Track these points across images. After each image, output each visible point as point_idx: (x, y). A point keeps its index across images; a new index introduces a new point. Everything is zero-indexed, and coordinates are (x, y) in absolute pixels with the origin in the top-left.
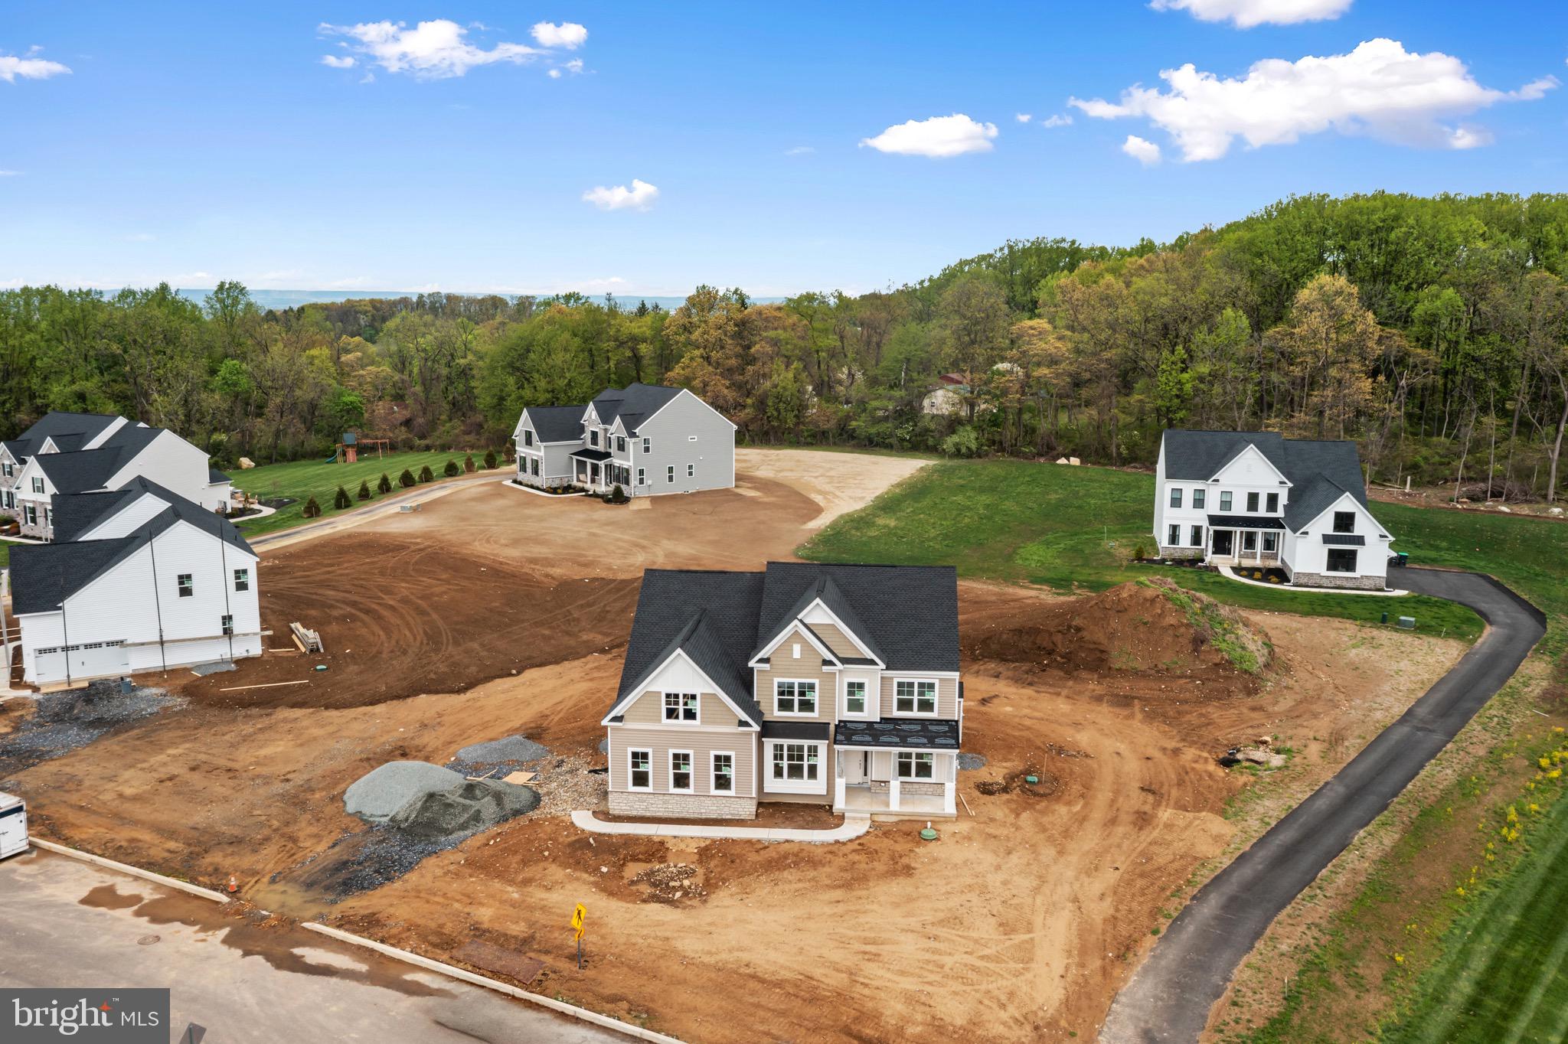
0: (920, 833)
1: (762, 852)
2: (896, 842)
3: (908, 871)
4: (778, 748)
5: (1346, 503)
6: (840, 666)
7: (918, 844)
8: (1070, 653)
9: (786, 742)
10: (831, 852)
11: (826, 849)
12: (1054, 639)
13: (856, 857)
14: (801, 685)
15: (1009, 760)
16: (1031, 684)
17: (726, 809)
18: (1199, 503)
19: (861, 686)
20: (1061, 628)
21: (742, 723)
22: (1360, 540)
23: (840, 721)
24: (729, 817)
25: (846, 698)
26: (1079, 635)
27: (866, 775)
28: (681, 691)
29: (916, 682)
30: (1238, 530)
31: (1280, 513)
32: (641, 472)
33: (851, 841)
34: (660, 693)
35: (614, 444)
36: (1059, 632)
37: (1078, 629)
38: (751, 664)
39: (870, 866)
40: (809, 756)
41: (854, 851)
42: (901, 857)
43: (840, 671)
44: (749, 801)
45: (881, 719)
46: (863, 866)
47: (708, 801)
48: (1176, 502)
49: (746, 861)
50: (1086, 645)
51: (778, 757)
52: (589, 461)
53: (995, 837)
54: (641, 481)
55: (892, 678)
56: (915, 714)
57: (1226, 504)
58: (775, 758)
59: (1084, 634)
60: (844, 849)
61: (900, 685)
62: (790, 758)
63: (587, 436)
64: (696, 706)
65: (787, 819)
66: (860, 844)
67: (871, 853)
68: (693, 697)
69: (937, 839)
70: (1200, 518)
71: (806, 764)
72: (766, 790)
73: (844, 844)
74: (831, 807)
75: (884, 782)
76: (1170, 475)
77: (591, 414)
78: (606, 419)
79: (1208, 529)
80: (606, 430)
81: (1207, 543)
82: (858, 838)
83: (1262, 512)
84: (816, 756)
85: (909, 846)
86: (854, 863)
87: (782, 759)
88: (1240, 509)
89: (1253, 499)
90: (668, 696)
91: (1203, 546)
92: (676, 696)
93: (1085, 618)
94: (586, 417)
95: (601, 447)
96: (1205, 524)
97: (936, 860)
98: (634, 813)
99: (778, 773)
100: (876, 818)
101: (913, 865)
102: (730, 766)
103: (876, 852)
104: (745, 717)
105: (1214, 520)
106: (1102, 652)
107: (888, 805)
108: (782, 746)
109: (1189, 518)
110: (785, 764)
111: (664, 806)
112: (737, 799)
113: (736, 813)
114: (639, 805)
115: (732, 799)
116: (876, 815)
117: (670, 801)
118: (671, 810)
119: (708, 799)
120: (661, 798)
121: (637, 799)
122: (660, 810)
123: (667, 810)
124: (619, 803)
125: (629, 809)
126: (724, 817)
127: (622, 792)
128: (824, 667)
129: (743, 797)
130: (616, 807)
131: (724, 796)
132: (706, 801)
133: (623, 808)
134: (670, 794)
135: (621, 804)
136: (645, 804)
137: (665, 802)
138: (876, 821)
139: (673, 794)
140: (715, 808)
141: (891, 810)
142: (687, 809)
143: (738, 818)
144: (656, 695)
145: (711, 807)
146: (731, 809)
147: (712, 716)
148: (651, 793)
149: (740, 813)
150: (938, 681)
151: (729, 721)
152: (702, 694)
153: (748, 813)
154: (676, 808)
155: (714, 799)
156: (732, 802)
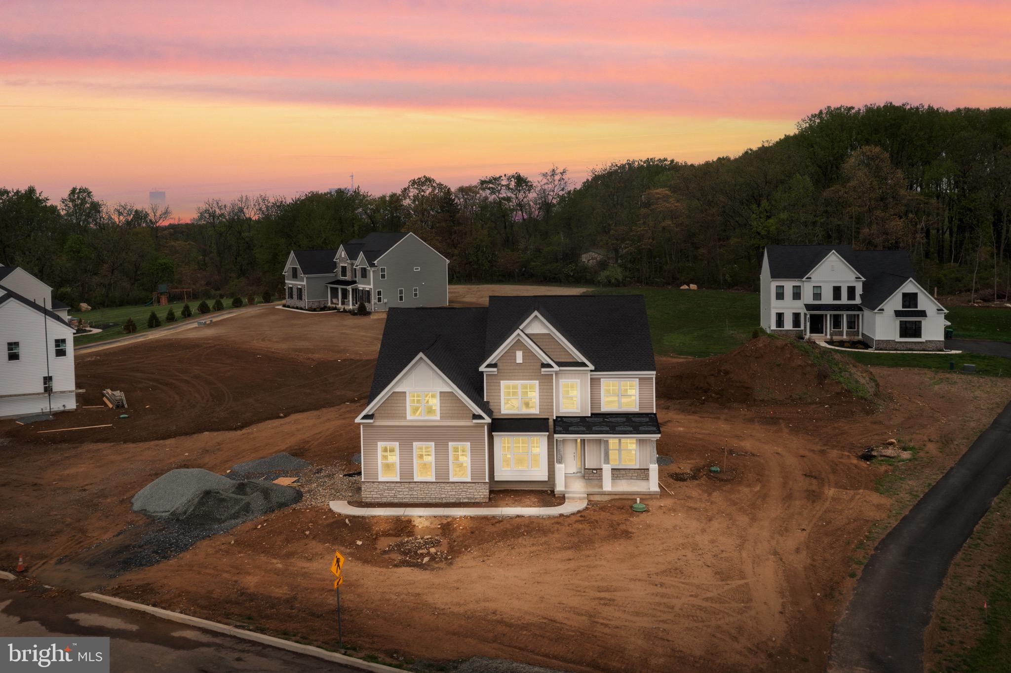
0: (631, 507)
1: (497, 525)
2: (612, 514)
3: (627, 535)
5: (910, 286)
6: (556, 368)
7: (632, 515)
8: (722, 390)
9: (512, 435)
10: (558, 523)
11: (553, 521)
12: (709, 380)
13: (581, 526)
14: (524, 386)
15: (692, 459)
16: (695, 413)
17: (463, 494)
18: (797, 295)
20: (712, 372)
21: (476, 417)
22: (923, 314)
23: (557, 417)
24: (466, 500)
25: (561, 397)
26: (728, 376)
28: (423, 390)
30: (829, 313)
31: (858, 301)
32: (379, 293)
33: (573, 514)
34: (405, 393)
35: (359, 274)
38: (482, 368)
39: (593, 531)
41: (577, 521)
42: (619, 524)
43: (557, 373)
44: (483, 486)
45: (592, 414)
46: (587, 532)
47: (448, 487)
48: (780, 296)
49: (485, 532)
50: (734, 384)
51: (505, 449)
52: (340, 287)
53: (695, 509)
54: (379, 300)
55: (600, 379)
56: (620, 409)
57: (817, 296)
59: (732, 376)
60: (569, 521)
63: (339, 270)
64: (437, 404)
65: (516, 501)
66: (581, 516)
67: (592, 522)
68: (434, 396)
69: (647, 511)
70: (798, 306)
71: (530, 454)
72: (496, 479)
73: (568, 516)
74: (553, 492)
75: (596, 469)
76: (775, 275)
77: (342, 253)
78: (352, 256)
79: (805, 315)
80: (352, 264)
81: (805, 325)
82: (579, 512)
83: (844, 300)
84: (538, 447)
85: (625, 516)
86: (579, 530)
88: (827, 298)
89: (837, 291)
91: (802, 328)
93: (731, 364)
94: (337, 256)
95: (348, 278)
96: (802, 311)
97: (649, 526)
98: (384, 500)
100: (592, 498)
101: (630, 530)
102: (466, 455)
103: (597, 522)
104: (478, 411)
105: (808, 307)
107: (601, 487)
109: (789, 307)
111: (410, 493)
112: (473, 485)
113: (472, 496)
114: (389, 493)
115: (469, 485)
116: (591, 496)
117: (415, 489)
118: (416, 496)
119: (448, 485)
120: (407, 486)
121: (387, 488)
122: (406, 496)
123: (412, 496)
124: (371, 492)
125: (379, 496)
126: (461, 501)
127: (373, 482)
128: (543, 370)
129: (478, 483)
130: (367, 496)
131: (461, 483)
132: (446, 488)
133: (374, 496)
134: (416, 482)
135: (372, 493)
136: (393, 492)
137: (410, 489)
138: (592, 499)
139: (418, 482)
140: (454, 493)
141: (605, 491)
142: (429, 495)
143: (474, 501)
144: (402, 395)
145: (451, 492)
146: (467, 493)
147: (450, 412)
148: (397, 482)
149: (475, 497)
150: (638, 379)
151: (465, 415)
152: (441, 392)
153: (483, 497)
154: (420, 495)
155: (453, 485)
156: (468, 487)
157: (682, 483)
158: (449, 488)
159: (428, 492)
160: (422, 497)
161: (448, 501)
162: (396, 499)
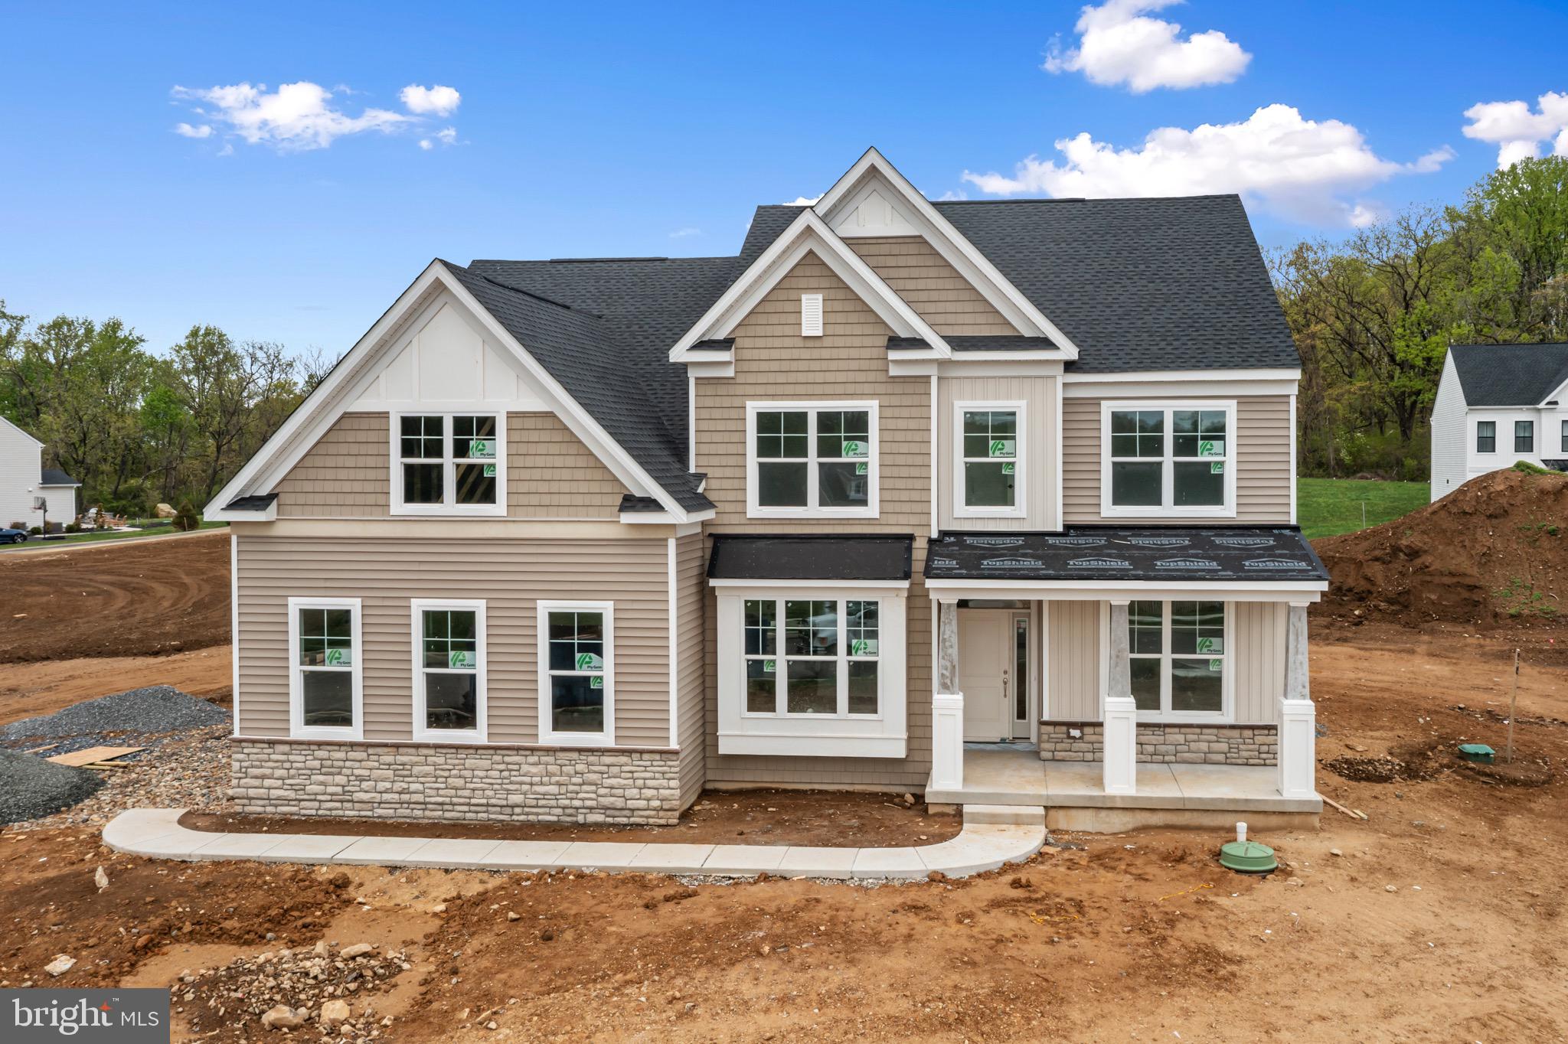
0: (1217, 855)
2: (1140, 878)
4: (758, 615)
6: (941, 350)
7: (1219, 882)
8: (1408, 592)
9: (782, 591)
10: (915, 908)
11: (899, 900)
12: (1369, 572)
13: (1008, 924)
14: (828, 421)
15: (1381, 728)
16: (1343, 640)
17: (587, 792)
18: (1524, 441)
19: (1005, 426)
20: (1377, 553)
21: (631, 502)
23: (944, 534)
24: (596, 817)
25: (960, 461)
26: (1418, 562)
27: (1021, 714)
28: (448, 406)
29: (1169, 411)
33: (985, 875)
34: (385, 416)
36: (1377, 559)
37: (1414, 553)
38: (679, 353)
39: (1064, 948)
40: (853, 634)
41: (996, 904)
42: (1171, 922)
43: (942, 363)
44: (658, 765)
45: (1068, 524)
46: (1035, 950)
47: (531, 767)
48: (1486, 442)
50: (1437, 580)
51: (757, 640)
53: (1469, 870)
55: (1096, 402)
56: (1168, 510)
58: (752, 646)
59: (1428, 559)
60: (963, 899)
61: (1121, 422)
62: (798, 642)
64: (498, 459)
65: (780, 823)
66: (1016, 884)
67: (1060, 909)
68: (486, 426)
69: (1285, 872)
71: (842, 662)
72: (724, 748)
73: (962, 884)
74: (919, 798)
75: (1081, 726)
82: (1008, 867)
84: (873, 635)
85: (1191, 889)
86: (1000, 940)
87: (770, 647)
90: (410, 425)
92: (434, 425)
93: (1424, 532)
97: (1303, 932)
98: (309, 809)
99: (760, 693)
100: (1062, 820)
101: (1225, 947)
102: (598, 650)
103: (1080, 907)
104: (646, 484)
105: (1553, 466)
106: (1472, 588)
107: (1099, 782)
108: (770, 606)
110: (780, 663)
111: (398, 786)
112: (623, 759)
113: (619, 803)
114: (322, 783)
115: (607, 760)
116: (1061, 813)
117: (416, 770)
118: (420, 798)
119: (533, 759)
120: (389, 759)
121: (317, 764)
122: (386, 797)
123: (405, 797)
124: (263, 777)
125: (291, 794)
126: (580, 819)
127: (271, 743)
128: (893, 355)
129: (641, 752)
130: (252, 792)
131: (580, 750)
132: (525, 768)
133: (275, 793)
134: (418, 746)
135: (267, 782)
136: (341, 779)
137: (402, 772)
138: (1062, 825)
139: (427, 746)
140: (554, 789)
141: (1113, 798)
142: (467, 793)
143: (624, 820)
144: (375, 423)
145: (542, 784)
146: (602, 791)
147: (543, 487)
148: (353, 745)
149: (631, 804)
150: (1235, 402)
151: (597, 500)
152: (511, 415)
153: (656, 803)
154: (433, 792)
155: (550, 759)
156: (605, 769)
157: (1378, 788)
158: (534, 770)
159: (460, 782)
160: (440, 800)
161: (531, 818)
162: (349, 805)
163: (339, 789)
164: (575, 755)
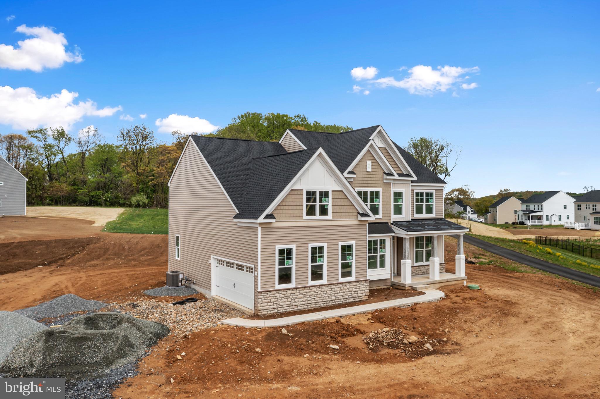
0: (468, 288)
6: (397, 177)
14: (372, 193)
17: (349, 294)
19: (401, 195)
21: (361, 215)
23: (393, 222)
24: (351, 300)
25: (393, 203)
28: (318, 188)
29: (425, 192)
34: (302, 190)
40: (381, 248)
43: (393, 182)
45: (412, 220)
55: (413, 190)
56: (425, 215)
61: (417, 195)
64: (329, 203)
68: (326, 194)
69: (481, 289)
71: (379, 255)
84: (384, 248)
90: (308, 193)
92: (314, 193)
98: (281, 310)
102: (352, 254)
111: (305, 299)
112: (357, 283)
113: (356, 295)
114: (284, 302)
115: (354, 284)
117: (309, 294)
119: (337, 286)
120: (303, 291)
121: (283, 296)
124: (268, 302)
125: (275, 306)
126: (348, 301)
127: (270, 291)
128: (386, 178)
129: (361, 281)
130: (265, 308)
131: (348, 282)
132: (336, 289)
134: (310, 287)
135: (269, 304)
136: (289, 300)
137: (306, 295)
139: (312, 286)
140: (342, 294)
142: (322, 298)
143: (357, 300)
144: (299, 193)
145: (340, 293)
146: (353, 293)
147: (340, 211)
148: (293, 289)
149: (359, 295)
150: (435, 191)
151: (351, 214)
152: (333, 191)
153: (364, 294)
154: (313, 300)
155: (341, 286)
156: (353, 287)
158: (338, 289)
159: (320, 296)
160: (316, 301)
161: (337, 303)
162: (291, 307)
163: (289, 303)
164: (347, 284)
